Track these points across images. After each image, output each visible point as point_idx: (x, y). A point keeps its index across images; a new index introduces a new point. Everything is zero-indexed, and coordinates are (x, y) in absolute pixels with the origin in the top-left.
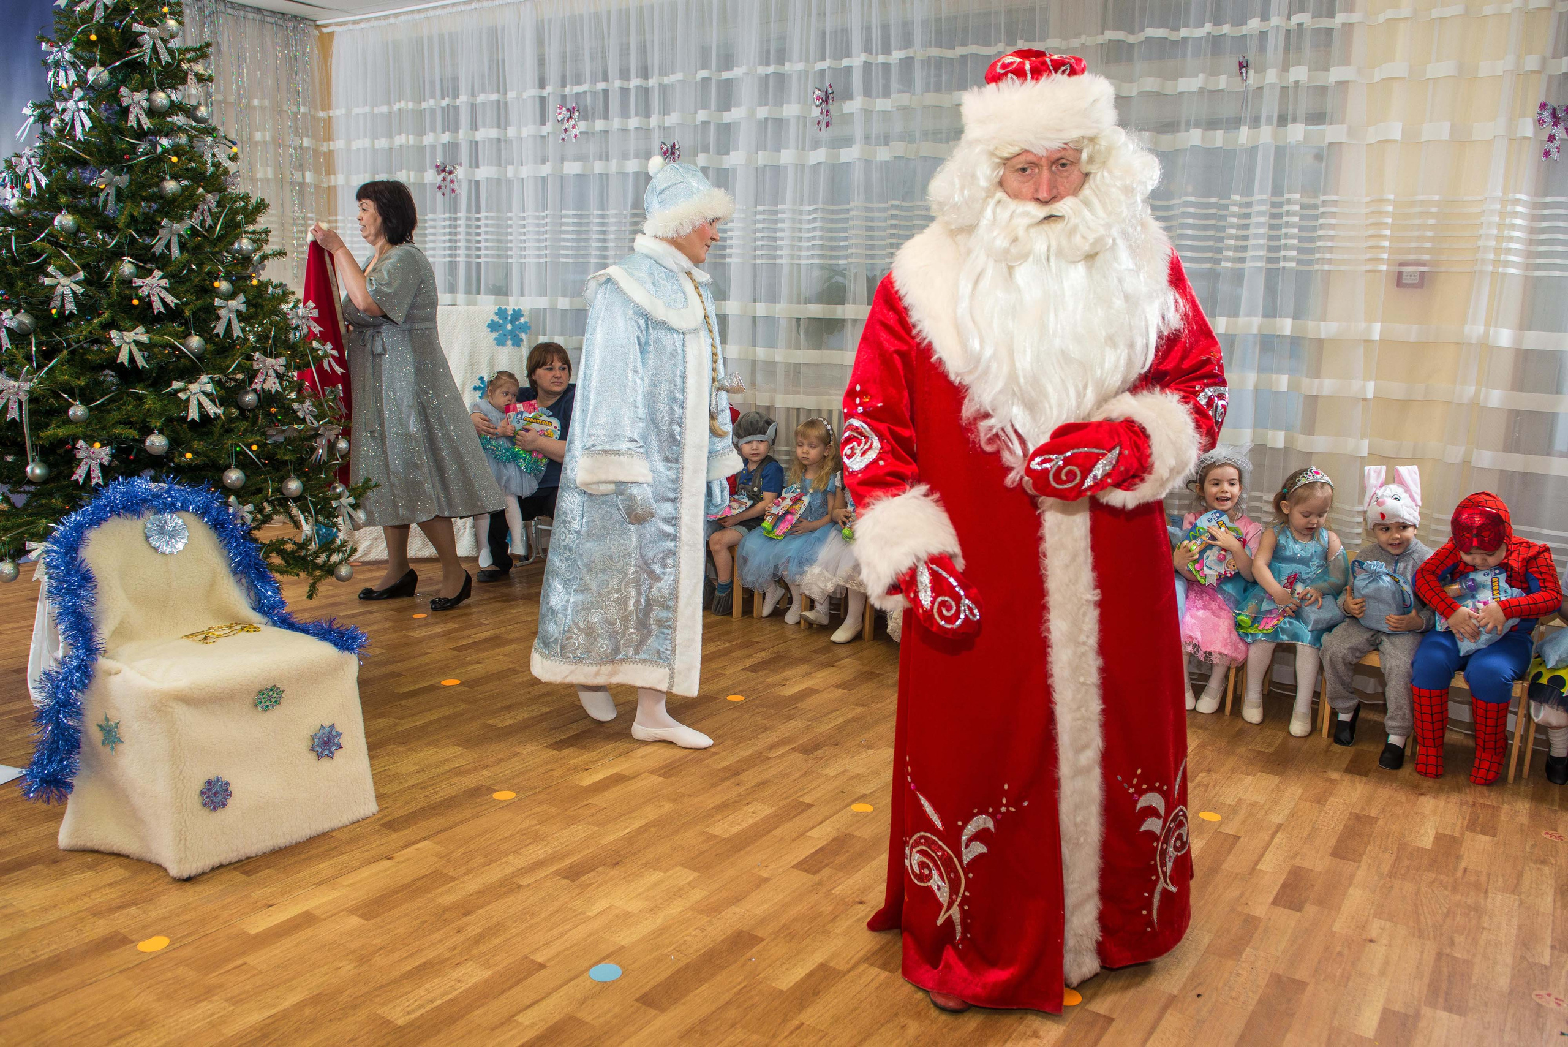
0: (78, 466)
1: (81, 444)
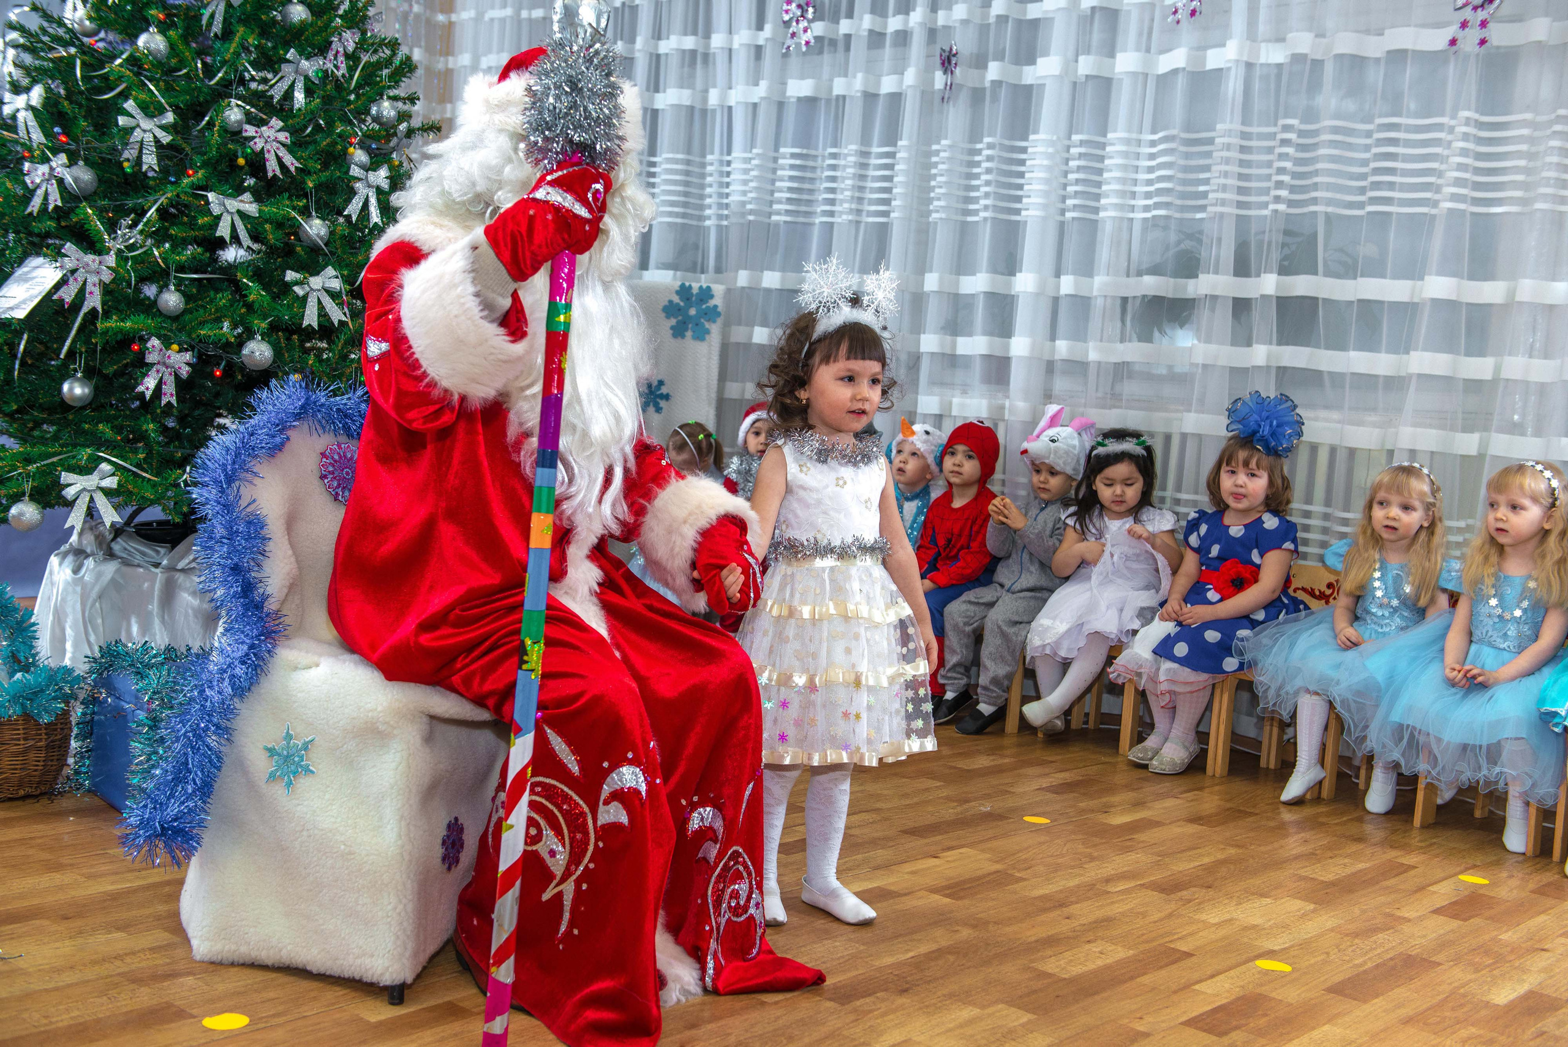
0: (146, 375)
1: (155, 342)
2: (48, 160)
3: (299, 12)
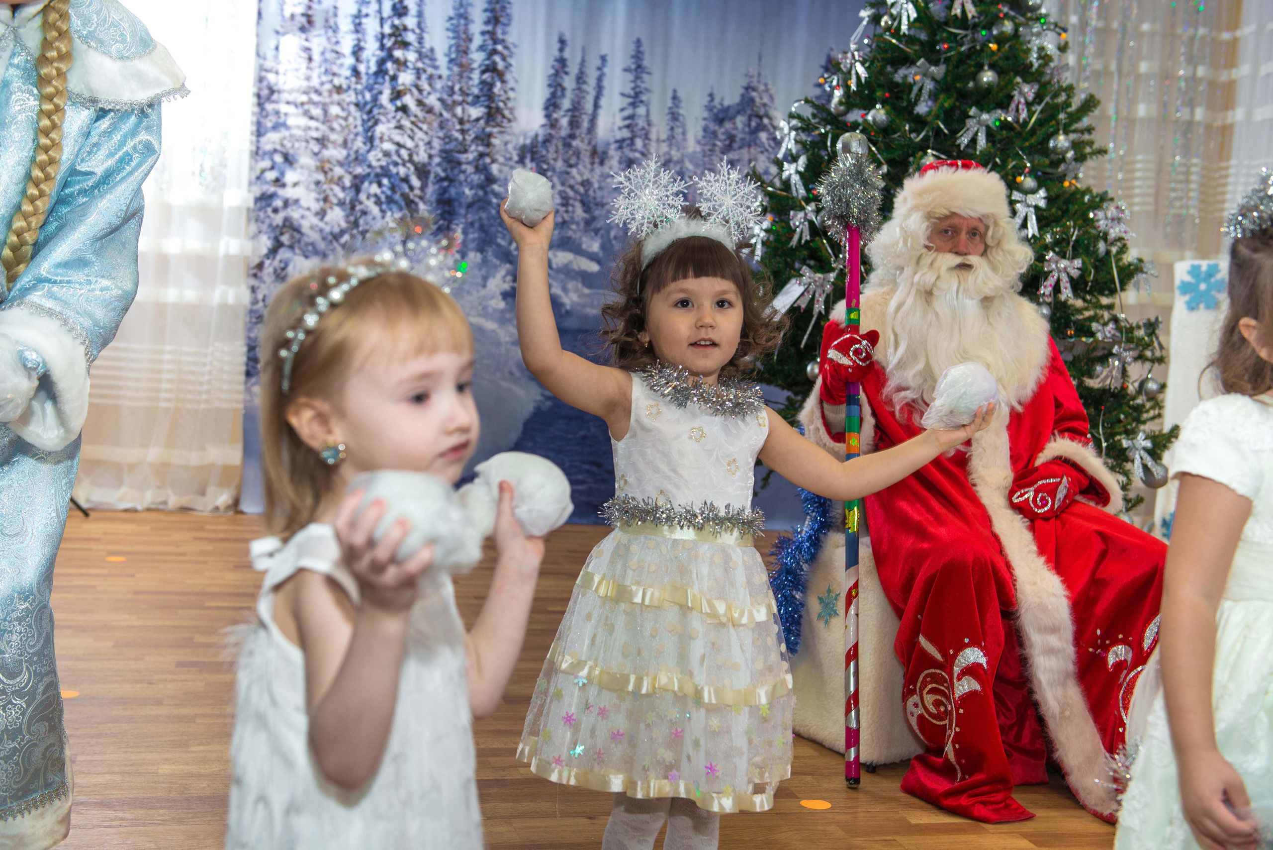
2: (803, 209)
3: (988, 77)
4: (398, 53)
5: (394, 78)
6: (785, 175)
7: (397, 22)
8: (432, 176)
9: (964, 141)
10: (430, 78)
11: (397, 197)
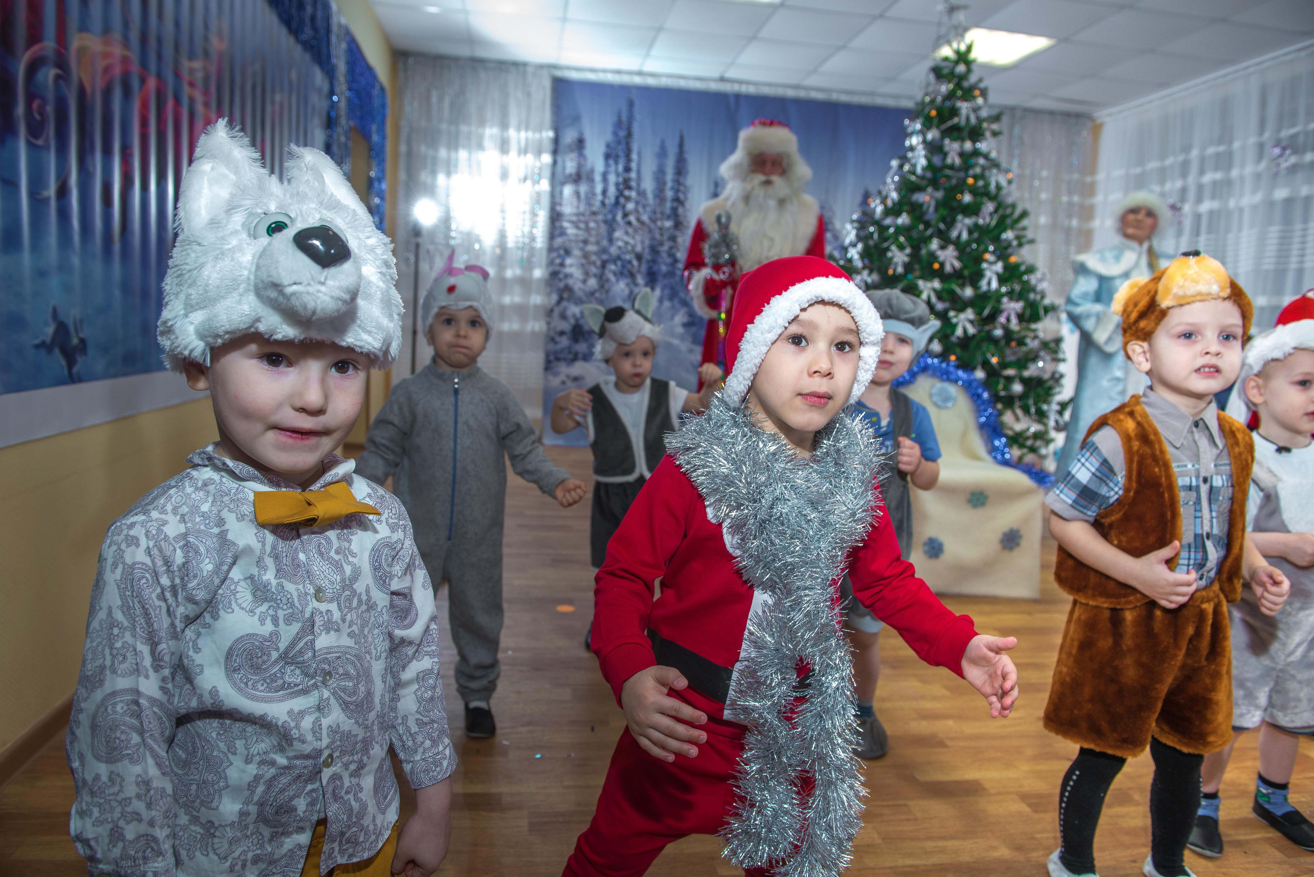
3: (967, 198)
4: (627, 193)
5: (624, 207)
6: (849, 256)
7: (626, 175)
8: (644, 261)
9: (954, 234)
10: (644, 207)
11: (626, 272)
